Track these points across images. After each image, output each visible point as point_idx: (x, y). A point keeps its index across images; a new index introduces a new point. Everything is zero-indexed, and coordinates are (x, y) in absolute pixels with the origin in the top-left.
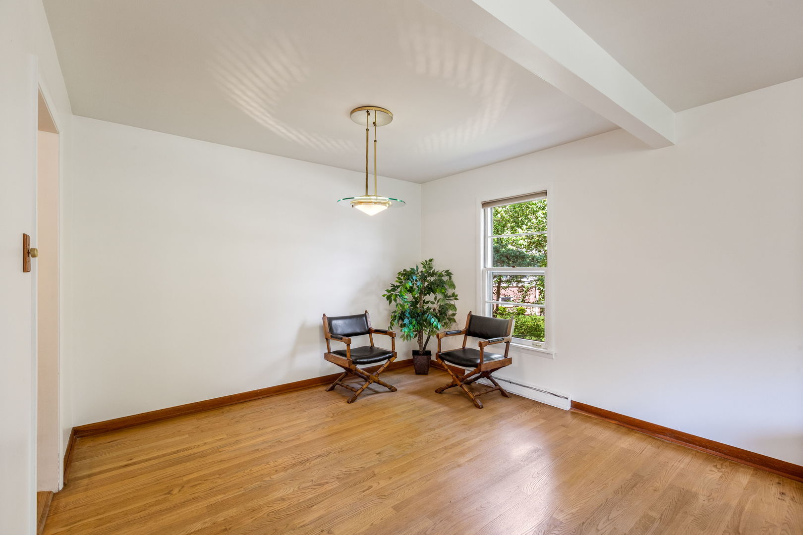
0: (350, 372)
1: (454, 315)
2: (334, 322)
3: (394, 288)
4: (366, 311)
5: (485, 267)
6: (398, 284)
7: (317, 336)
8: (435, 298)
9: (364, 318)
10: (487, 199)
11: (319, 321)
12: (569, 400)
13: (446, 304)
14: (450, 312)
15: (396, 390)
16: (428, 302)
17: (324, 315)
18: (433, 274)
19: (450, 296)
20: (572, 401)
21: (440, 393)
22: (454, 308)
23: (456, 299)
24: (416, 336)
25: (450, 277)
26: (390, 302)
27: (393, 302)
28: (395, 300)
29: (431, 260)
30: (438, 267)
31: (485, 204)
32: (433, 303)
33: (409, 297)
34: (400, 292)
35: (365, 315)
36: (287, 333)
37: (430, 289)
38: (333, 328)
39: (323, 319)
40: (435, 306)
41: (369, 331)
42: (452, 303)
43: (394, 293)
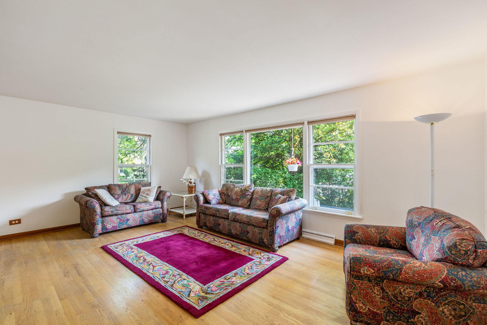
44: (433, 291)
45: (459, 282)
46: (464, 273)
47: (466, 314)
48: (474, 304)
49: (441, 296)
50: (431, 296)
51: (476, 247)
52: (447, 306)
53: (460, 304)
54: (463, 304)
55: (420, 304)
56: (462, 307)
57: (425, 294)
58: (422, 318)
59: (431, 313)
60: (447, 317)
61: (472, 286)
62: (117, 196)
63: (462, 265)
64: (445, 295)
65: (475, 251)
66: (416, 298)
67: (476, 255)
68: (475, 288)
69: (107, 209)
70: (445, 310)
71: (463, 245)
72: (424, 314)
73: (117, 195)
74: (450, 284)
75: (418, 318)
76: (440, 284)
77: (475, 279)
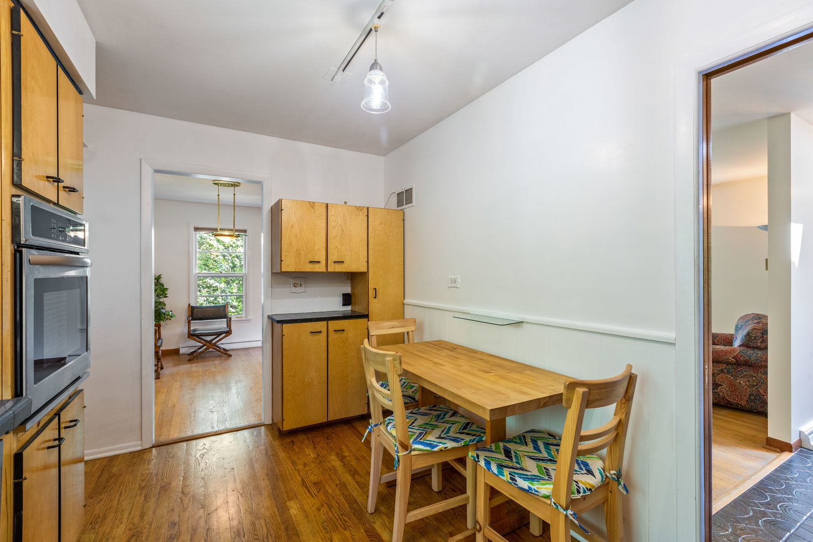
31: (197, 229)
44: (732, 369)
45: (747, 357)
46: (752, 352)
47: (758, 384)
48: (763, 376)
49: (738, 371)
50: (730, 371)
51: (762, 334)
52: (742, 379)
53: (752, 376)
54: (755, 377)
55: (722, 378)
56: (754, 379)
57: (726, 371)
58: (723, 388)
59: (731, 384)
60: (743, 387)
61: (756, 360)
63: (753, 348)
64: (742, 370)
65: (762, 337)
66: (718, 374)
67: (762, 340)
68: (758, 361)
70: (742, 382)
71: (753, 333)
72: (725, 386)
74: (740, 359)
75: (720, 389)
76: (733, 359)
77: (760, 355)
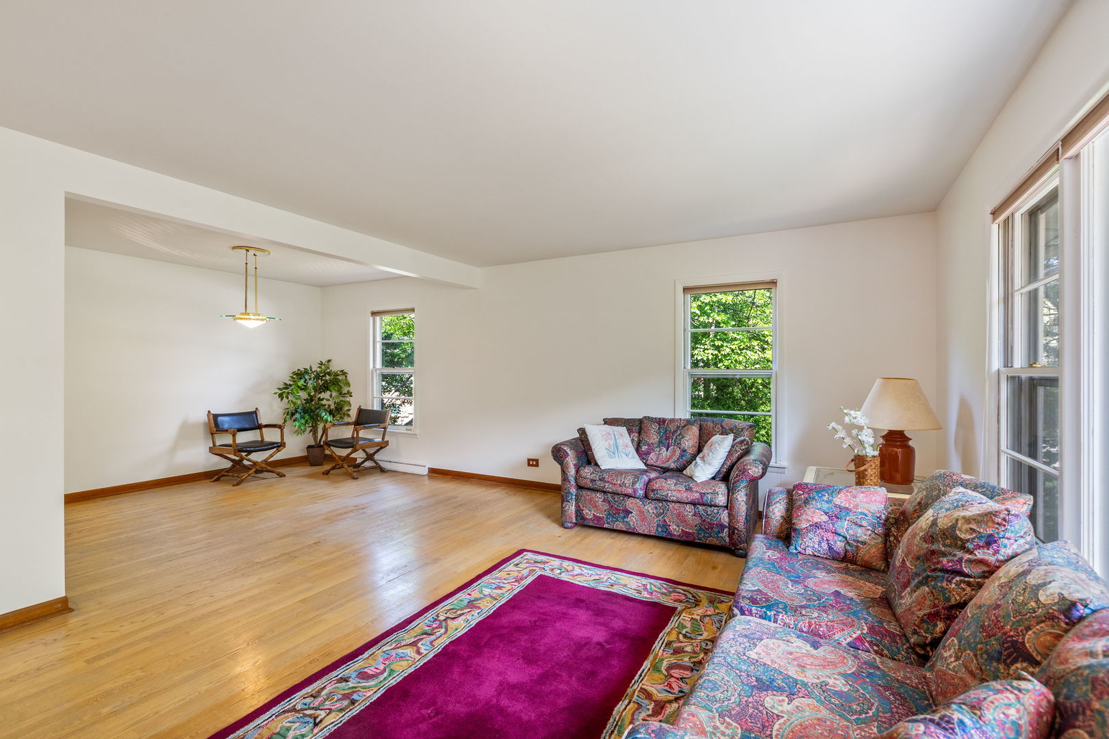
0: (237, 465)
1: (349, 410)
2: (220, 419)
3: (287, 386)
4: (257, 409)
5: (374, 367)
6: (291, 383)
7: (201, 432)
8: (331, 396)
9: (255, 415)
10: (376, 309)
11: (204, 418)
12: (427, 467)
13: (341, 401)
14: (346, 408)
15: (285, 476)
16: (323, 399)
17: (209, 412)
18: (329, 374)
19: (345, 394)
20: (429, 468)
21: (327, 474)
22: (349, 403)
23: (351, 396)
24: (311, 431)
25: (346, 376)
26: (282, 400)
27: (285, 399)
28: (287, 398)
29: (329, 361)
30: (335, 367)
31: (374, 314)
32: (328, 400)
33: (303, 395)
34: (292, 390)
35: (255, 412)
36: (167, 430)
37: (325, 387)
38: (220, 424)
39: (208, 415)
40: (330, 403)
41: (260, 427)
42: (348, 400)
43: (286, 391)
62: (646, 447)
69: (587, 471)
73: (648, 445)
